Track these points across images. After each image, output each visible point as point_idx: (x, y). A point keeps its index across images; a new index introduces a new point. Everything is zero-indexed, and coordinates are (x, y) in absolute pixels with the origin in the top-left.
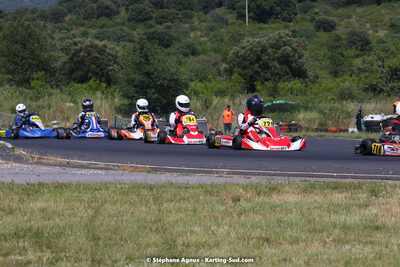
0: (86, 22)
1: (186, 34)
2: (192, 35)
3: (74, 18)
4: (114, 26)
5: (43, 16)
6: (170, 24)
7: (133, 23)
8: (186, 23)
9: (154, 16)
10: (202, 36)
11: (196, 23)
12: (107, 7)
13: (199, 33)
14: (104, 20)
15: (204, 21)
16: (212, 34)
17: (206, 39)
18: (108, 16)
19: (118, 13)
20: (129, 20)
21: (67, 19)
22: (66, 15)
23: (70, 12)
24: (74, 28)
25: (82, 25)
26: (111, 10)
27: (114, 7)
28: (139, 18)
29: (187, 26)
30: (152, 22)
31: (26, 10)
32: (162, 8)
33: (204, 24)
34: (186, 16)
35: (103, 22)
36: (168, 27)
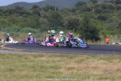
0: (82, 12)
1: (111, 17)
2: (113, 17)
3: (79, 11)
4: (90, 14)
5: (70, 11)
6: (106, 13)
7: (96, 13)
8: (112, 13)
9: (102, 11)
10: (116, 17)
11: (115, 14)
12: (89, 8)
13: (115, 16)
14: (88, 12)
15: (117, 13)
16: (119, 17)
17: (117, 18)
18: (89, 11)
19: (92, 10)
20: (95, 12)
21: (77, 11)
22: (76, 10)
23: (78, 10)
24: (79, 14)
25: (81, 13)
26: (90, 9)
27: (91, 8)
28: (98, 12)
29: (112, 14)
30: (102, 13)
31: (65, 9)
32: (105, 9)
33: (117, 14)
34: (112, 11)
35: (87, 13)
36: (106, 15)
